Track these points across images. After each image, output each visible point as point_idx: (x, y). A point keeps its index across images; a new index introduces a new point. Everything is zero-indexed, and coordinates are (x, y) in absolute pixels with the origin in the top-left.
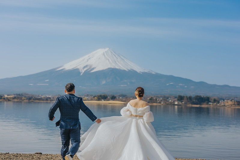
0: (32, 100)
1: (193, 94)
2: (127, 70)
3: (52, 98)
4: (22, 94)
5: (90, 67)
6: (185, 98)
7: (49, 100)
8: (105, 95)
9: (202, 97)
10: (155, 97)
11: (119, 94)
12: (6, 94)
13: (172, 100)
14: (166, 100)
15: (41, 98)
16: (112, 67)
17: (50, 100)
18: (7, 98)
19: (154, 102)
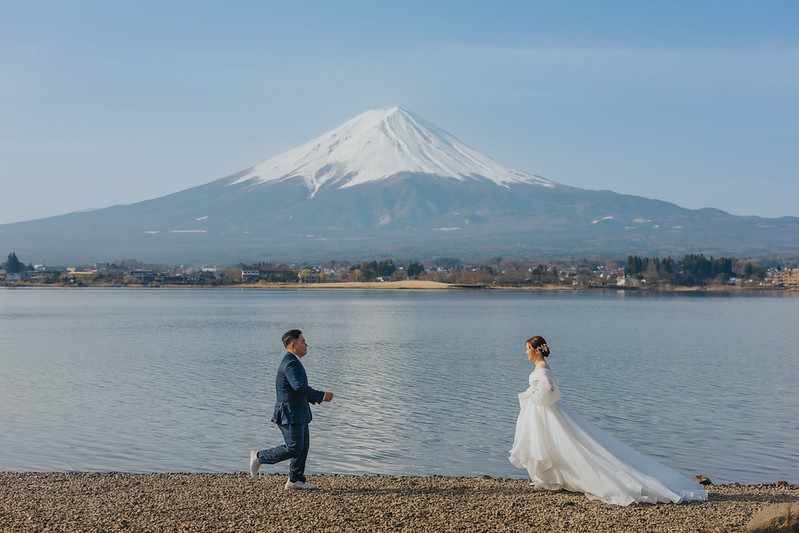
0: (154, 284)
1: (677, 252)
2: (459, 178)
3: (218, 276)
4: (123, 263)
5: (340, 171)
6: (651, 266)
7: (208, 280)
8: (386, 263)
9: (709, 259)
11: (435, 258)
12: (72, 267)
13: (607, 273)
14: (589, 274)
15: (185, 274)
16: (412, 170)
17: (213, 280)
18: (74, 278)
19: (549, 282)
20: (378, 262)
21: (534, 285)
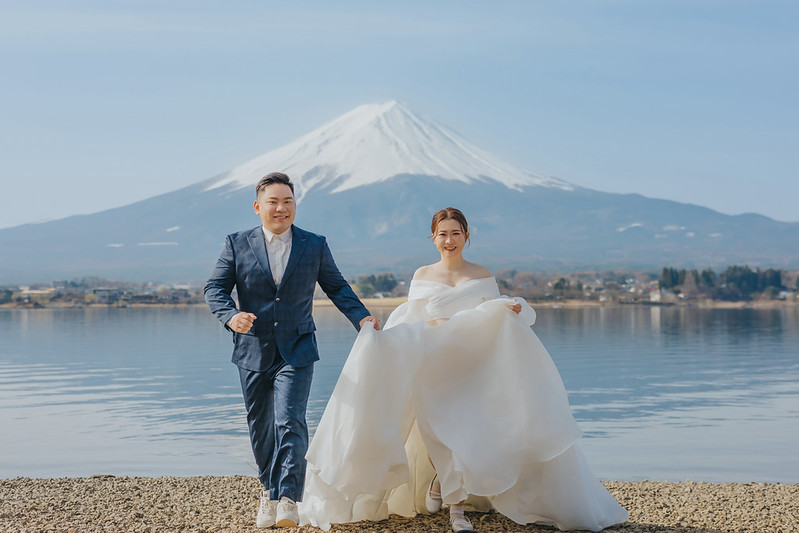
0: (121, 303)
1: (717, 261)
2: (465, 180)
3: (193, 294)
4: (83, 281)
5: (330, 174)
6: (689, 279)
7: (182, 299)
8: (386, 277)
9: (755, 271)
10: (573, 276)
12: (26, 285)
13: (637, 287)
14: (618, 289)
15: (155, 292)
16: (412, 172)
17: (187, 299)
18: (29, 298)
19: (572, 298)
20: (377, 276)
21: (556, 301)
